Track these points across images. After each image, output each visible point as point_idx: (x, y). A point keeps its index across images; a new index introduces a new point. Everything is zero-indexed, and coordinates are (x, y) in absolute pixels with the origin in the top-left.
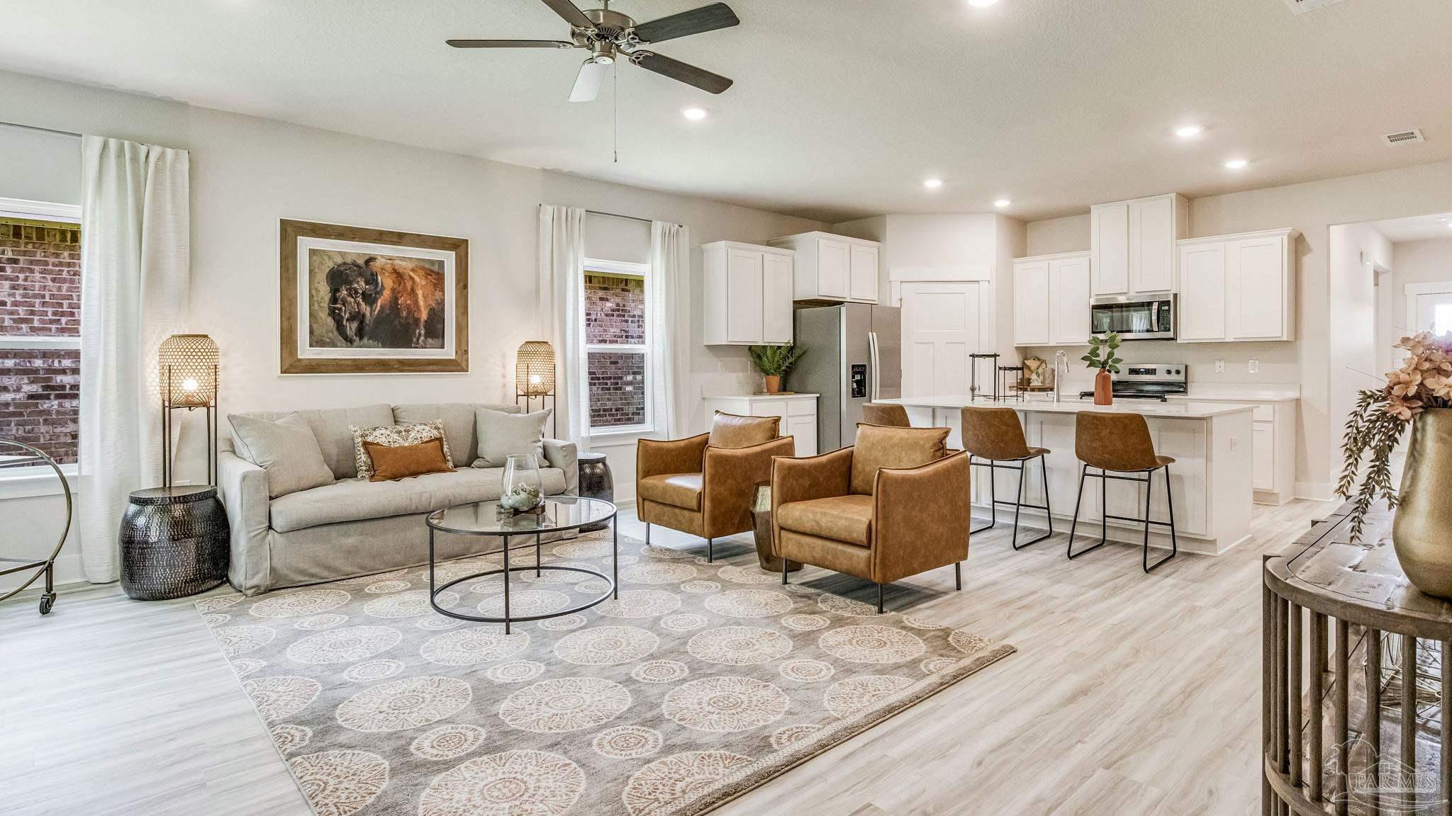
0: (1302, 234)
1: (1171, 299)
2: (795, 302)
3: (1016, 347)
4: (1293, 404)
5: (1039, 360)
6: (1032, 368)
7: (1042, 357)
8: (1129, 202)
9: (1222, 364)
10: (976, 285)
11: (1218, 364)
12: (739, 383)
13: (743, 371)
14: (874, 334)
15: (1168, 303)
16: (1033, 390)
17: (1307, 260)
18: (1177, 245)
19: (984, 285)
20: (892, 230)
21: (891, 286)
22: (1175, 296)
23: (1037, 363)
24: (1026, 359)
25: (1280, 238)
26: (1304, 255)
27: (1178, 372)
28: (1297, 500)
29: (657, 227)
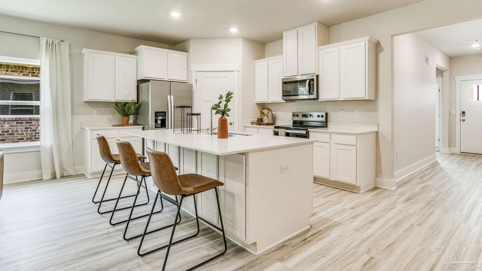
0: (379, 41)
1: (315, 78)
2: (138, 81)
3: (257, 104)
4: (375, 134)
5: (269, 109)
6: (265, 114)
7: (270, 108)
8: (298, 29)
9: (342, 112)
10: (232, 73)
11: (341, 112)
12: (109, 120)
13: (112, 115)
14: (172, 97)
15: (313, 80)
16: (264, 125)
17: (381, 56)
18: (318, 50)
19: (236, 73)
20: (192, 46)
21: (192, 73)
22: (317, 76)
23: (268, 111)
24: (264, 109)
25: (364, 43)
26: (380, 52)
27: (322, 116)
28: (376, 188)
29: (43, 41)
